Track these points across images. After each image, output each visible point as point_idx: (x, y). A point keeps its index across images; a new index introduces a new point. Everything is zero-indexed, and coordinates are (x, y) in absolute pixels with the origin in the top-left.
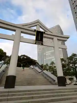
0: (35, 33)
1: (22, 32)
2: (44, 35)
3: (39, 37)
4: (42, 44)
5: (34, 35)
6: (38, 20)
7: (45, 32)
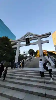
0: (25, 40)
1: (20, 42)
2: (30, 39)
3: (27, 42)
4: (30, 45)
5: (25, 41)
6: (28, 32)
7: (30, 38)
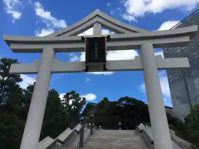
3: (94, 54)
4: (105, 69)
